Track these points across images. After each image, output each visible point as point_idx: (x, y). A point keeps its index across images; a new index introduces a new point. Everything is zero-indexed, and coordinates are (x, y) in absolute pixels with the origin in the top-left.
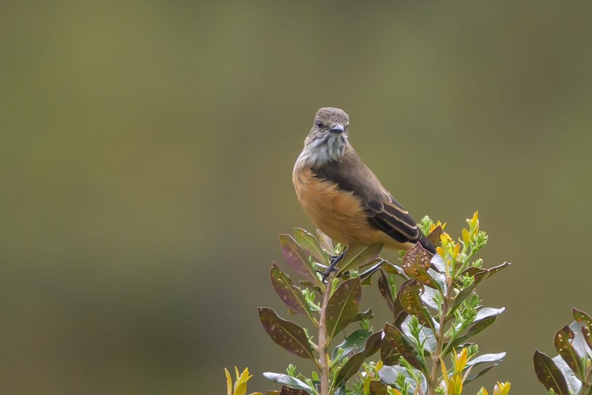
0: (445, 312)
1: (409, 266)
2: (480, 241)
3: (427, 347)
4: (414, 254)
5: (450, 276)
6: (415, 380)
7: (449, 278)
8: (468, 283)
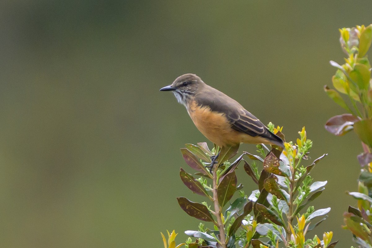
0: (292, 190)
1: (268, 166)
2: (308, 145)
3: (284, 211)
4: (270, 159)
5: (292, 168)
6: (278, 231)
7: (292, 169)
8: (304, 172)
